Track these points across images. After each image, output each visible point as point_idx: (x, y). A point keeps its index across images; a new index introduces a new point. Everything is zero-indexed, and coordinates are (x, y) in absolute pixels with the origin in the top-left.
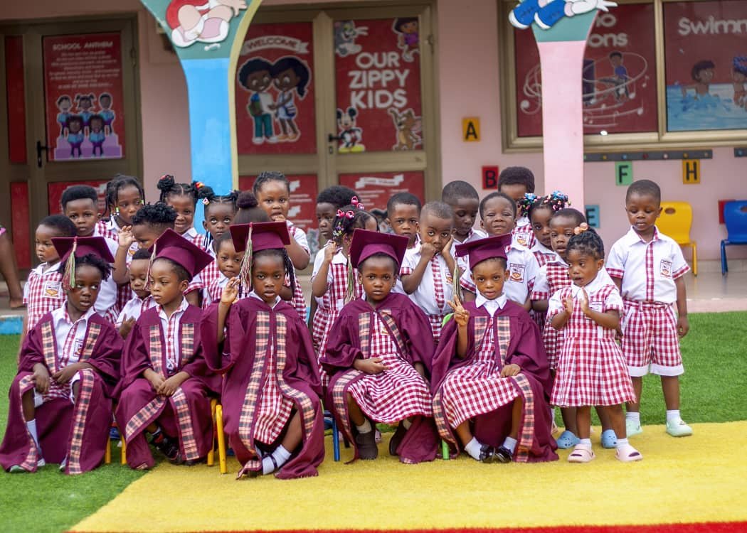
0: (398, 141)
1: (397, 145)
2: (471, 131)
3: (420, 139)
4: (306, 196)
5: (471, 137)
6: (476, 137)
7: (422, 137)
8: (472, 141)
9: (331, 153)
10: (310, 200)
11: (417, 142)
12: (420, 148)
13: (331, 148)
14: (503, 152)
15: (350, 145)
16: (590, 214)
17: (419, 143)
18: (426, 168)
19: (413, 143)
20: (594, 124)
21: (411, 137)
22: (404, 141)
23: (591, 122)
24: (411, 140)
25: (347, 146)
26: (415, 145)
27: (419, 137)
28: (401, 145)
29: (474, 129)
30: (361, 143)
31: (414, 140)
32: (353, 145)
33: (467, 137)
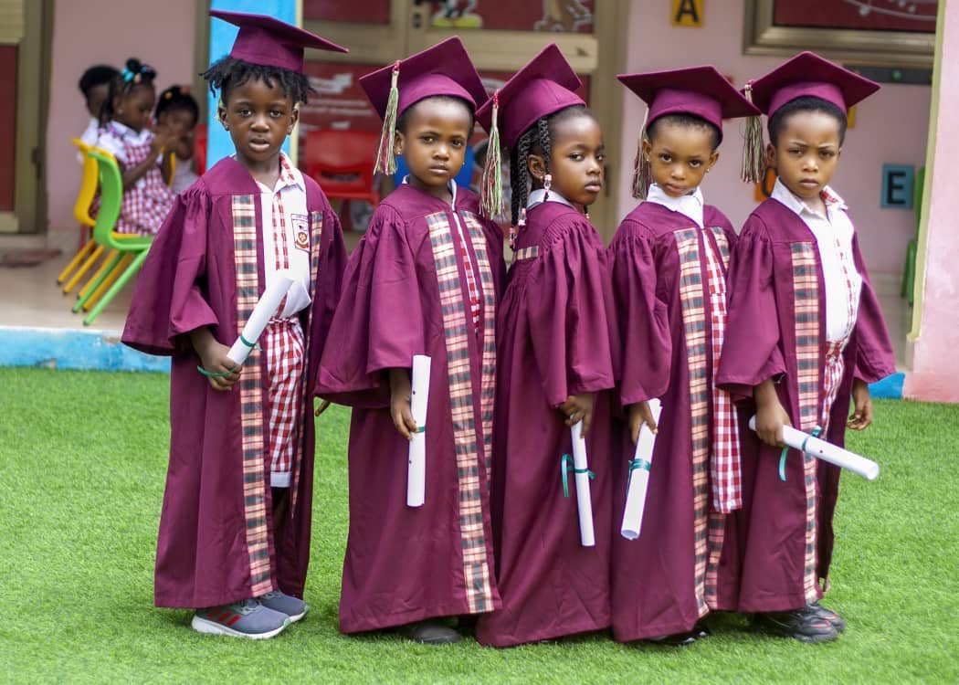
0: (546, 17)
1: (543, 23)
2: (688, 6)
3: (587, 14)
4: (363, 103)
5: (687, 18)
6: (696, 18)
7: (592, 10)
8: (687, 25)
9: (417, 26)
10: (368, 113)
11: (581, 19)
12: (588, 29)
13: (417, 16)
14: (744, 51)
15: (455, 14)
16: (897, 181)
17: (586, 21)
18: (596, 71)
19: (575, 19)
20: (917, 13)
21: (572, 10)
22: (557, 16)
23: (912, 9)
24: (571, 15)
25: (448, 16)
26: (578, 23)
27: (586, 10)
28: (552, 21)
29: (693, 5)
30: (474, 12)
31: (577, 16)
32: (460, 15)
33: (678, 19)
